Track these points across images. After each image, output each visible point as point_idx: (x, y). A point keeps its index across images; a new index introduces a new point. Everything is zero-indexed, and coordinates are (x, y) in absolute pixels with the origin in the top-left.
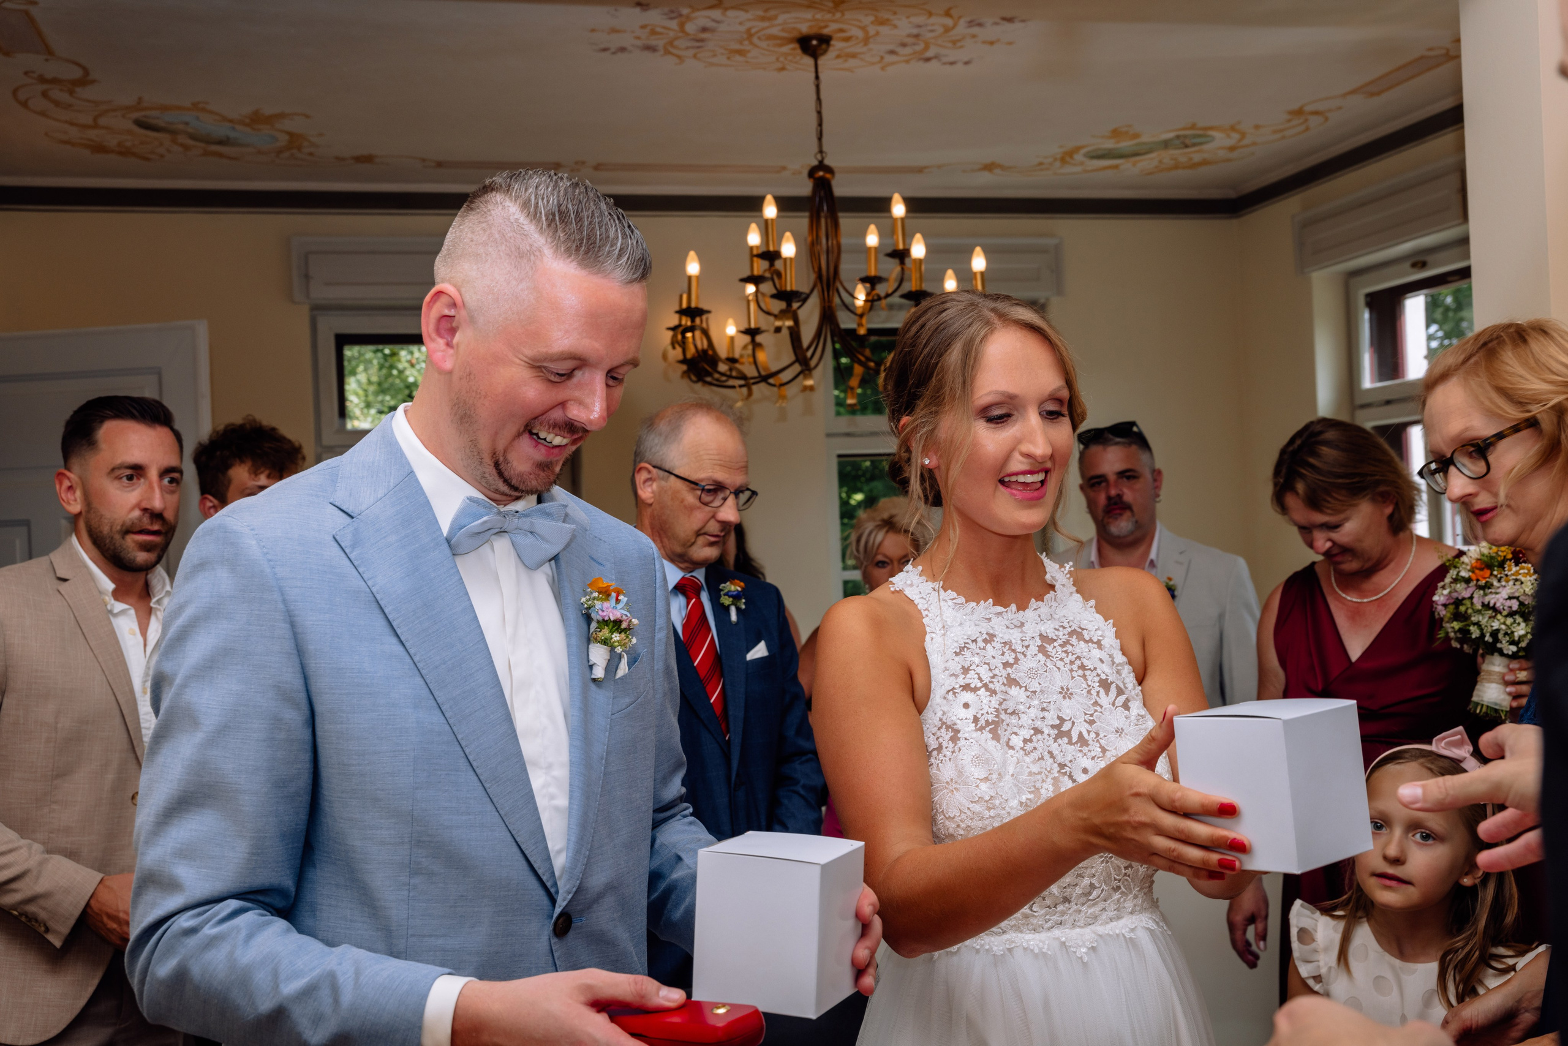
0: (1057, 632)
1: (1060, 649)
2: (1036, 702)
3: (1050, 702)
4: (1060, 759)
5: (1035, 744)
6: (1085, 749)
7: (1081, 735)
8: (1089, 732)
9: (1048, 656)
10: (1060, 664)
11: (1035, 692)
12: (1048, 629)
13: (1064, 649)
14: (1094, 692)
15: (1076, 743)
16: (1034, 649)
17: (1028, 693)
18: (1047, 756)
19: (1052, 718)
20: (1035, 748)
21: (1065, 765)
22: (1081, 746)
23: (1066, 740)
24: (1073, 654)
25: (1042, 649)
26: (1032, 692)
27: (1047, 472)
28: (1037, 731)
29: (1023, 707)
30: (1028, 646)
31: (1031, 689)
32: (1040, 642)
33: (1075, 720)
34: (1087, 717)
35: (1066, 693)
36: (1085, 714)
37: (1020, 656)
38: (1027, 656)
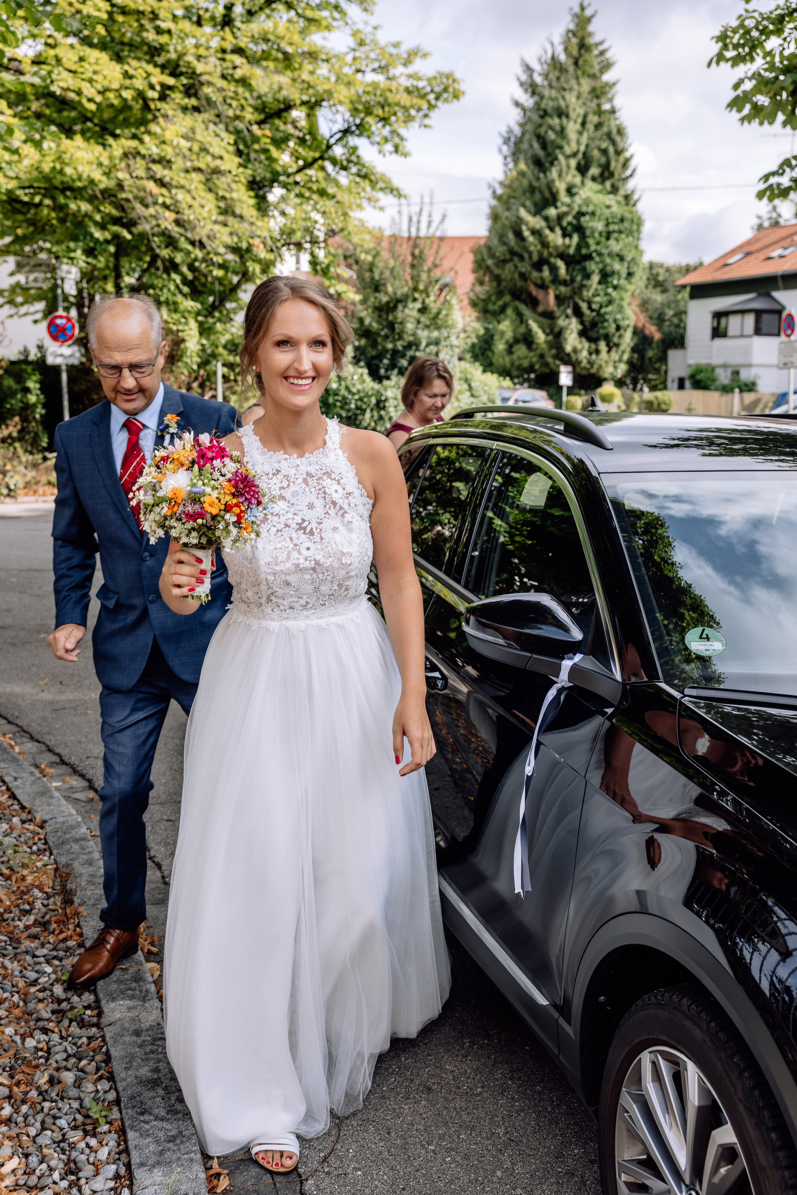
0: (317, 472)
1: (315, 481)
3: (300, 511)
4: (295, 541)
6: (311, 537)
8: (317, 528)
9: (307, 485)
10: (313, 490)
11: (293, 504)
12: (312, 469)
13: (318, 482)
15: (308, 534)
16: (300, 481)
17: (289, 504)
18: (288, 539)
19: (298, 519)
21: (298, 545)
23: (302, 531)
25: (305, 481)
27: (314, 378)
28: (287, 526)
29: (282, 512)
30: (298, 478)
31: (291, 502)
32: (305, 476)
33: (311, 522)
34: (318, 521)
35: (311, 506)
36: (318, 518)
37: (291, 484)
38: (295, 484)
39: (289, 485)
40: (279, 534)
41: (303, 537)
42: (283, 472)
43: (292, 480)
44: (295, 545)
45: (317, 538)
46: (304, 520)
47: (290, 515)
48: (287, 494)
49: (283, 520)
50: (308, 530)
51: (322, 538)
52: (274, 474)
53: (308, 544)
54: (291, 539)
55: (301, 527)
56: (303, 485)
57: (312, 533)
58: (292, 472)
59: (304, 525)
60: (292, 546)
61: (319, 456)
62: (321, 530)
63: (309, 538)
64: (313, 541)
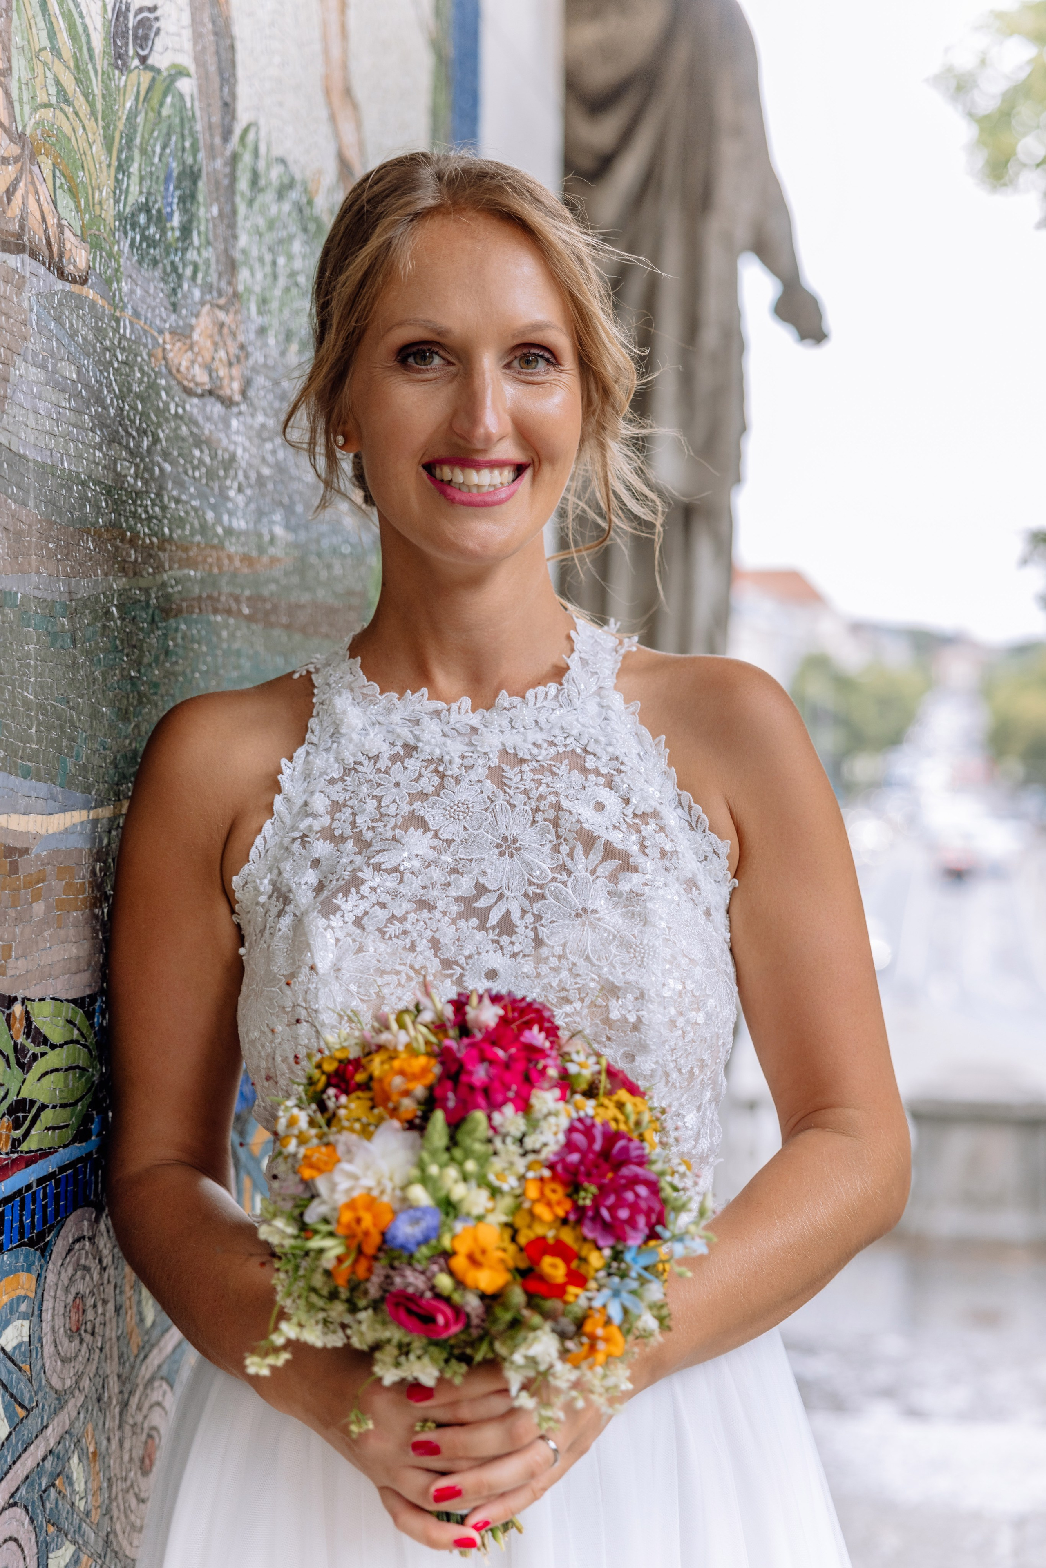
0: (535, 751)
1: (528, 776)
3: (471, 860)
4: (450, 951)
6: (504, 940)
7: (506, 917)
8: (524, 912)
9: (502, 785)
11: (450, 842)
12: (519, 743)
13: (536, 777)
14: (564, 849)
15: (493, 928)
16: (480, 772)
17: (436, 842)
18: (423, 945)
19: (465, 885)
21: (456, 963)
22: (499, 935)
23: (474, 922)
24: (548, 786)
25: (495, 774)
26: (443, 841)
27: (519, 469)
28: (425, 905)
29: (416, 864)
30: (472, 767)
31: (445, 836)
32: (495, 762)
33: (507, 893)
34: (531, 890)
35: (508, 847)
36: (531, 883)
37: (449, 782)
38: (462, 784)
39: (442, 786)
41: (477, 939)
42: (426, 750)
43: (454, 770)
44: (447, 964)
45: (522, 942)
46: (481, 889)
47: (438, 875)
48: (434, 813)
49: (412, 887)
50: (494, 918)
52: (395, 758)
54: (435, 944)
55: (471, 910)
56: (489, 786)
57: (507, 926)
58: (455, 748)
59: (482, 903)
61: (545, 704)
62: (538, 918)
63: (497, 942)
64: (509, 949)
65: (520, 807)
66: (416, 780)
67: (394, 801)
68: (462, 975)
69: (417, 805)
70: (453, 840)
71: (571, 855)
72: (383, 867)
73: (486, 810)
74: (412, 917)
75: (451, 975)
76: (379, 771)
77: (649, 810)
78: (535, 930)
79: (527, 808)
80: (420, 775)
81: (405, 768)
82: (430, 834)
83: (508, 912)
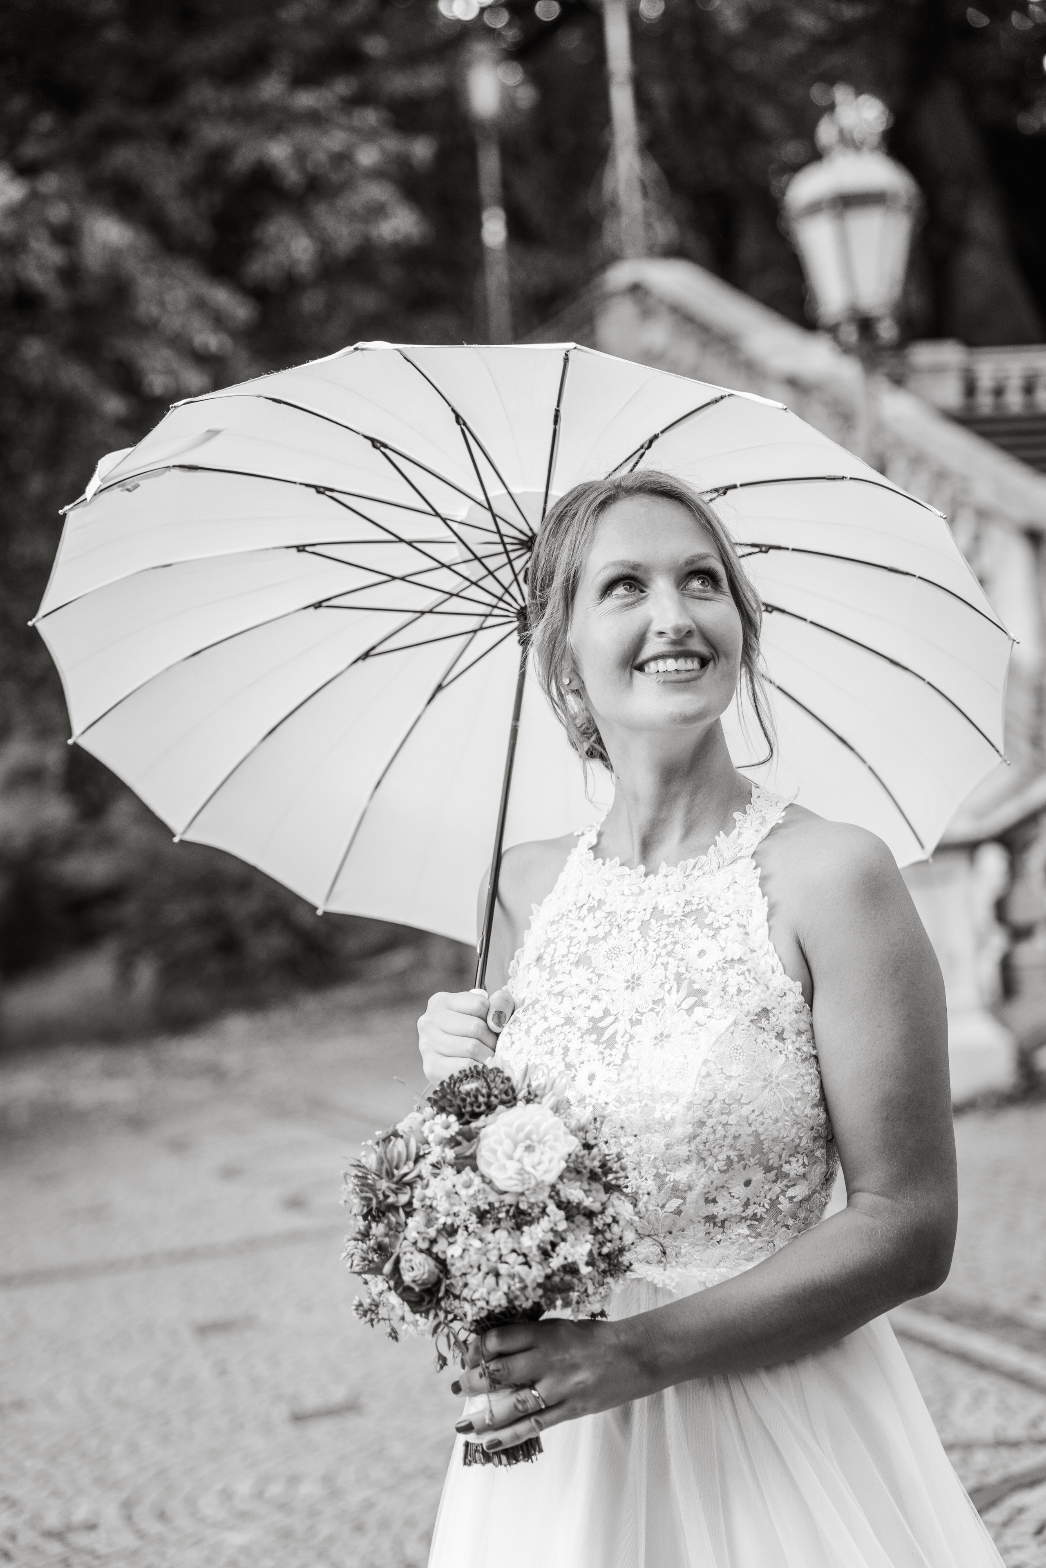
1: (665, 928)
2: (592, 988)
3: (608, 991)
4: (572, 1057)
5: (553, 1036)
9: (645, 935)
10: (652, 946)
15: (603, 1043)
16: (635, 925)
17: (593, 975)
18: (559, 1051)
20: (551, 1041)
21: (574, 1066)
23: (594, 1037)
24: (673, 937)
25: (644, 927)
30: (632, 920)
31: (597, 972)
32: (647, 917)
33: (620, 1017)
34: (636, 1016)
35: (633, 983)
36: (637, 1011)
37: (615, 931)
38: (622, 933)
39: (608, 934)
40: (548, 1036)
41: (592, 1050)
44: (569, 1066)
45: (616, 1055)
46: (606, 1013)
47: (584, 1000)
48: (598, 954)
51: (626, 1057)
52: (591, 909)
53: (596, 1067)
54: (566, 1049)
55: (596, 1028)
56: (637, 935)
57: (611, 1043)
59: (603, 1024)
60: (562, 1067)
61: (692, 872)
62: (632, 1037)
63: (602, 1053)
64: (608, 1059)
65: (651, 951)
66: (596, 927)
67: (579, 942)
68: (575, 1076)
69: (591, 946)
70: (603, 975)
71: (669, 991)
72: (553, 992)
73: (630, 953)
74: (558, 1030)
75: (568, 1075)
76: (579, 918)
77: (736, 958)
78: (627, 1046)
79: (655, 954)
80: (600, 924)
81: (594, 918)
82: (591, 970)
83: (616, 1032)
